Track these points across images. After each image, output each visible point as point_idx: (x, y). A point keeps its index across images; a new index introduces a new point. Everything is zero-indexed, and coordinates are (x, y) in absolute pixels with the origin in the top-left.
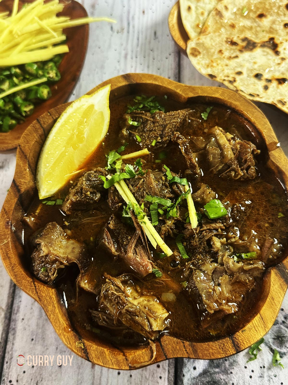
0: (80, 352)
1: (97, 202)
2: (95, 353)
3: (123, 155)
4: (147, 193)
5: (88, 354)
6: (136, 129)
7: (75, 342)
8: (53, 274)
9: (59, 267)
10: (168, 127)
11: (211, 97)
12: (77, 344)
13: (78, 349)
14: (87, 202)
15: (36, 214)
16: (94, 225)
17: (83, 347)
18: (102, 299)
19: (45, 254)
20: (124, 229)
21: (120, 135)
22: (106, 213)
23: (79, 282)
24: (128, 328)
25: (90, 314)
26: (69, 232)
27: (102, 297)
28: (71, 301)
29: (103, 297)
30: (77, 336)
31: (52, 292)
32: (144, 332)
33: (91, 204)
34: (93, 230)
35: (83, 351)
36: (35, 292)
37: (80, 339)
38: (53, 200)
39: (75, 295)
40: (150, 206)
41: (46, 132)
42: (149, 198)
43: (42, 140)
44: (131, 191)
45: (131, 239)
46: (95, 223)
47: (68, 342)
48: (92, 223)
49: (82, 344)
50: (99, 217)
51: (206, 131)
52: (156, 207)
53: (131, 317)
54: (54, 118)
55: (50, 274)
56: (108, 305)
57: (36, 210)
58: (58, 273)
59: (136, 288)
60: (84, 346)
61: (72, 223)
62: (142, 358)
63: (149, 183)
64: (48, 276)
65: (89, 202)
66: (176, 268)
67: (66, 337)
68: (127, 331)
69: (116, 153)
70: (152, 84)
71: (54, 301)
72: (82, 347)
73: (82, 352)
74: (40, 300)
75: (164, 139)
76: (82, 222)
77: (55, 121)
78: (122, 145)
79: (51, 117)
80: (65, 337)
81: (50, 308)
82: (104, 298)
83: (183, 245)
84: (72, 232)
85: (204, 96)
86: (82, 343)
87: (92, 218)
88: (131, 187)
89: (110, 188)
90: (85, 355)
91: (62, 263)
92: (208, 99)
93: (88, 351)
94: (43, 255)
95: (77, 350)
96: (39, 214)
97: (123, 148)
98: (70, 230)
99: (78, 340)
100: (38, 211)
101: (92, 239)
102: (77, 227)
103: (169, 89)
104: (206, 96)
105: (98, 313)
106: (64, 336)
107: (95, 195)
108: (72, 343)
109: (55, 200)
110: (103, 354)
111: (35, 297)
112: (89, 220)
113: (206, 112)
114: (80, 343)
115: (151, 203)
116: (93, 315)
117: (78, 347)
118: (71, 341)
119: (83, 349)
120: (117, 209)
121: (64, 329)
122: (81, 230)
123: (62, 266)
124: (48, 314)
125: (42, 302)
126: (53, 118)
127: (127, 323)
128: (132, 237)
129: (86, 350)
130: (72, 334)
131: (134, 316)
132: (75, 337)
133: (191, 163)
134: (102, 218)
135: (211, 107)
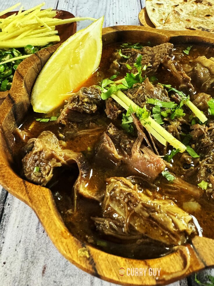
0: (84, 264)
1: (94, 112)
2: (105, 264)
3: (116, 81)
4: (148, 97)
5: (95, 264)
6: (126, 61)
7: (77, 250)
8: (48, 174)
9: (54, 165)
10: (156, 55)
11: (191, 37)
12: (79, 252)
13: (81, 259)
14: (83, 110)
15: (29, 129)
16: (90, 136)
17: (88, 256)
18: (108, 201)
19: (39, 149)
20: (124, 135)
21: (111, 67)
22: (103, 126)
23: (77, 186)
24: (143, 237)
25: (93, 222)
26: (64, 143)
27: (107, 198)
28: (68, 211)
29: (109, 197)
30: (79, 242)
31: (47, 192)
32: (167, 236)
33: (88, 114)
34: (90, 141)
35: (88, 262)
36: (25, 192)
37: (83, 246)
38: (47, 118)
39: (73, 204)
40: (152, 108)
41: (43, 63)
42: (151, 101)
43: (38, 69)
44: (130, 98)
45: (134, 143)
46: (91, 134)
47: (67, 251)
48: (89, 135)
49: (87, 252)
50: (95, 129)
51: (191, 61)
52: (159, 110)
53: (149, 213)
54: (51, 52)
55: (44, 173)
56: (116, 209)
57: (30, 126)
58: (53, 173)
59: (146, 192)
60: (89, 254)
61: (67, 136)
62: (171, 268)
63: (149, 88)
64: (42, 176)
65: (86, 111)
66: (189, 169)
67: (64, 244)
68: (141, 241)
69: (109, 80)
70: (137, 31)
71: (49, 201)
72: (86, 257)
73: (86, 264)
74: (31, 202)
75: (155, 64)
76: (78, 134)
77: (51, 55)
78: (113, 74)
79: (48, 52)
80: (62, 245)
81: (43, 210)
82: (110, 199)
83: (191, 147)
84: (68, 144)
85: (184, 36)
86: (86, 250)
87: (88, 130)
88: (130, 95)
89: (108, 99)
90: (91, 266)
91: (58, 161)
92: (188, 39)
93: (95, 261)
94: (37, 151)
95: (80, 261)
96: (32, 129)
97: (115, 76)
98: (66, 141)
99: (81, 246)
100: (31, 127)
101: (89, 149)
102: (72, 139)
103: (152, 33)
104: (186, 36)
105: (103, 219)
106: (62, 242)
107: (92, 106)
108: (72, 252)
109: (50, 118)
110: (117, 264)
111: (24, 198)
112: (85, 132)
113: (187, 50)
114: (84, 251)
115: (153, 106)
116: (96, 223)
117: (80, 257)
118: (71, 249)
119: (88, 259)
120: (115, 117)
121: (62, 234)
122: (77, 141)
123: (59, 164)
124: (40, 217)
125: (33, 203)
126: (49, 52)
127: (142, 228)
128: (135, 141)
129: (92, 260)
130: (73, 241)
131: (152, 212)
132: (77, 244)
133: (183, 78)
134: (98, 130)
135: (191, 47)
